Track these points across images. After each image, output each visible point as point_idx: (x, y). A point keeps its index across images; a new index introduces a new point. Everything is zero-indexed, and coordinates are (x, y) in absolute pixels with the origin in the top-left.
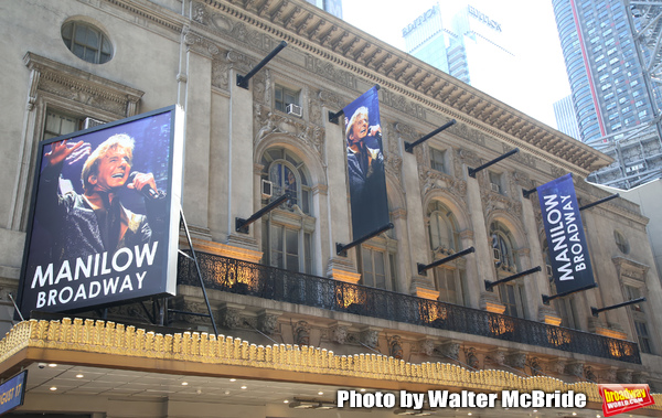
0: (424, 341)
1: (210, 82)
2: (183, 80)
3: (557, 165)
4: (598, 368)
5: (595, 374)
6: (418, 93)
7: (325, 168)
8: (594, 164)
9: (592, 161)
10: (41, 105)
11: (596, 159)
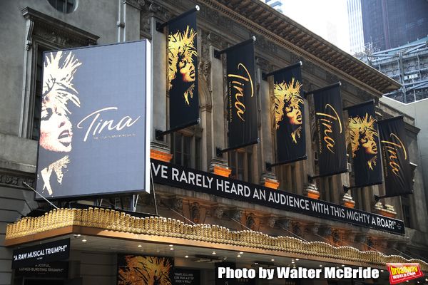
0: (269, 217)
1: (139, 27)
2: (122, 26)
3: (362, 88)
4: (376, 238)
5: (374, 242)
6: (273, 34)
7: (210, 92)
8: (387, 88)
9: (386, 86)
10: (34, 46)
11: (390, 85)
